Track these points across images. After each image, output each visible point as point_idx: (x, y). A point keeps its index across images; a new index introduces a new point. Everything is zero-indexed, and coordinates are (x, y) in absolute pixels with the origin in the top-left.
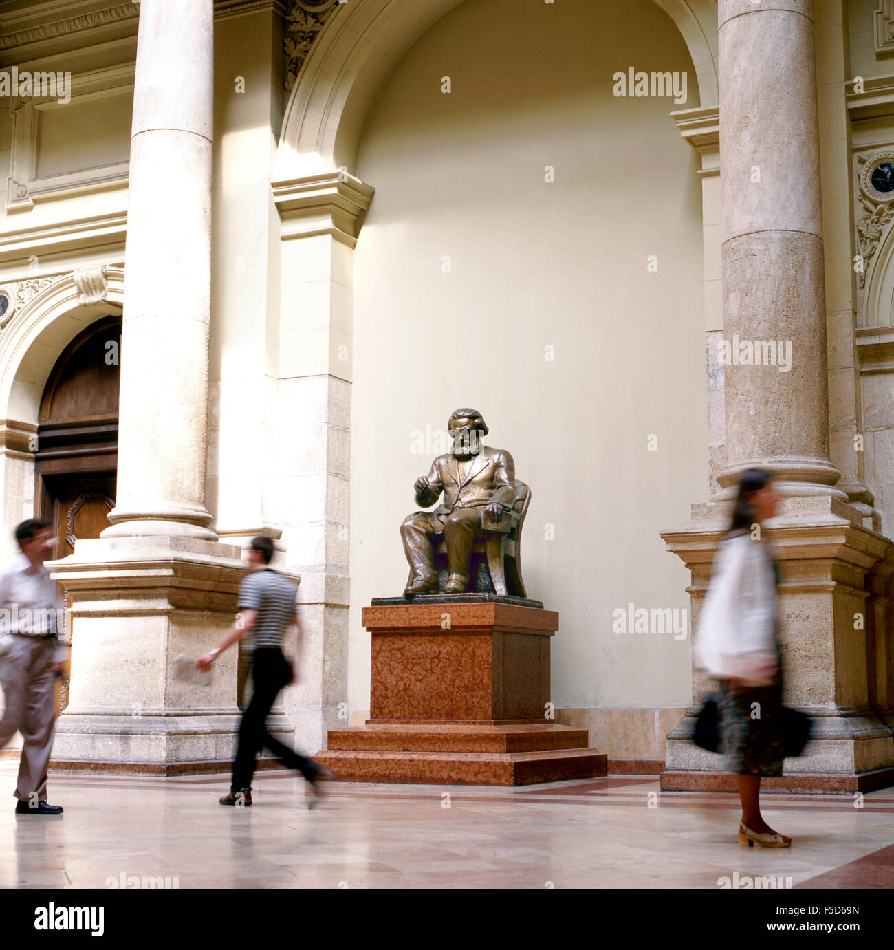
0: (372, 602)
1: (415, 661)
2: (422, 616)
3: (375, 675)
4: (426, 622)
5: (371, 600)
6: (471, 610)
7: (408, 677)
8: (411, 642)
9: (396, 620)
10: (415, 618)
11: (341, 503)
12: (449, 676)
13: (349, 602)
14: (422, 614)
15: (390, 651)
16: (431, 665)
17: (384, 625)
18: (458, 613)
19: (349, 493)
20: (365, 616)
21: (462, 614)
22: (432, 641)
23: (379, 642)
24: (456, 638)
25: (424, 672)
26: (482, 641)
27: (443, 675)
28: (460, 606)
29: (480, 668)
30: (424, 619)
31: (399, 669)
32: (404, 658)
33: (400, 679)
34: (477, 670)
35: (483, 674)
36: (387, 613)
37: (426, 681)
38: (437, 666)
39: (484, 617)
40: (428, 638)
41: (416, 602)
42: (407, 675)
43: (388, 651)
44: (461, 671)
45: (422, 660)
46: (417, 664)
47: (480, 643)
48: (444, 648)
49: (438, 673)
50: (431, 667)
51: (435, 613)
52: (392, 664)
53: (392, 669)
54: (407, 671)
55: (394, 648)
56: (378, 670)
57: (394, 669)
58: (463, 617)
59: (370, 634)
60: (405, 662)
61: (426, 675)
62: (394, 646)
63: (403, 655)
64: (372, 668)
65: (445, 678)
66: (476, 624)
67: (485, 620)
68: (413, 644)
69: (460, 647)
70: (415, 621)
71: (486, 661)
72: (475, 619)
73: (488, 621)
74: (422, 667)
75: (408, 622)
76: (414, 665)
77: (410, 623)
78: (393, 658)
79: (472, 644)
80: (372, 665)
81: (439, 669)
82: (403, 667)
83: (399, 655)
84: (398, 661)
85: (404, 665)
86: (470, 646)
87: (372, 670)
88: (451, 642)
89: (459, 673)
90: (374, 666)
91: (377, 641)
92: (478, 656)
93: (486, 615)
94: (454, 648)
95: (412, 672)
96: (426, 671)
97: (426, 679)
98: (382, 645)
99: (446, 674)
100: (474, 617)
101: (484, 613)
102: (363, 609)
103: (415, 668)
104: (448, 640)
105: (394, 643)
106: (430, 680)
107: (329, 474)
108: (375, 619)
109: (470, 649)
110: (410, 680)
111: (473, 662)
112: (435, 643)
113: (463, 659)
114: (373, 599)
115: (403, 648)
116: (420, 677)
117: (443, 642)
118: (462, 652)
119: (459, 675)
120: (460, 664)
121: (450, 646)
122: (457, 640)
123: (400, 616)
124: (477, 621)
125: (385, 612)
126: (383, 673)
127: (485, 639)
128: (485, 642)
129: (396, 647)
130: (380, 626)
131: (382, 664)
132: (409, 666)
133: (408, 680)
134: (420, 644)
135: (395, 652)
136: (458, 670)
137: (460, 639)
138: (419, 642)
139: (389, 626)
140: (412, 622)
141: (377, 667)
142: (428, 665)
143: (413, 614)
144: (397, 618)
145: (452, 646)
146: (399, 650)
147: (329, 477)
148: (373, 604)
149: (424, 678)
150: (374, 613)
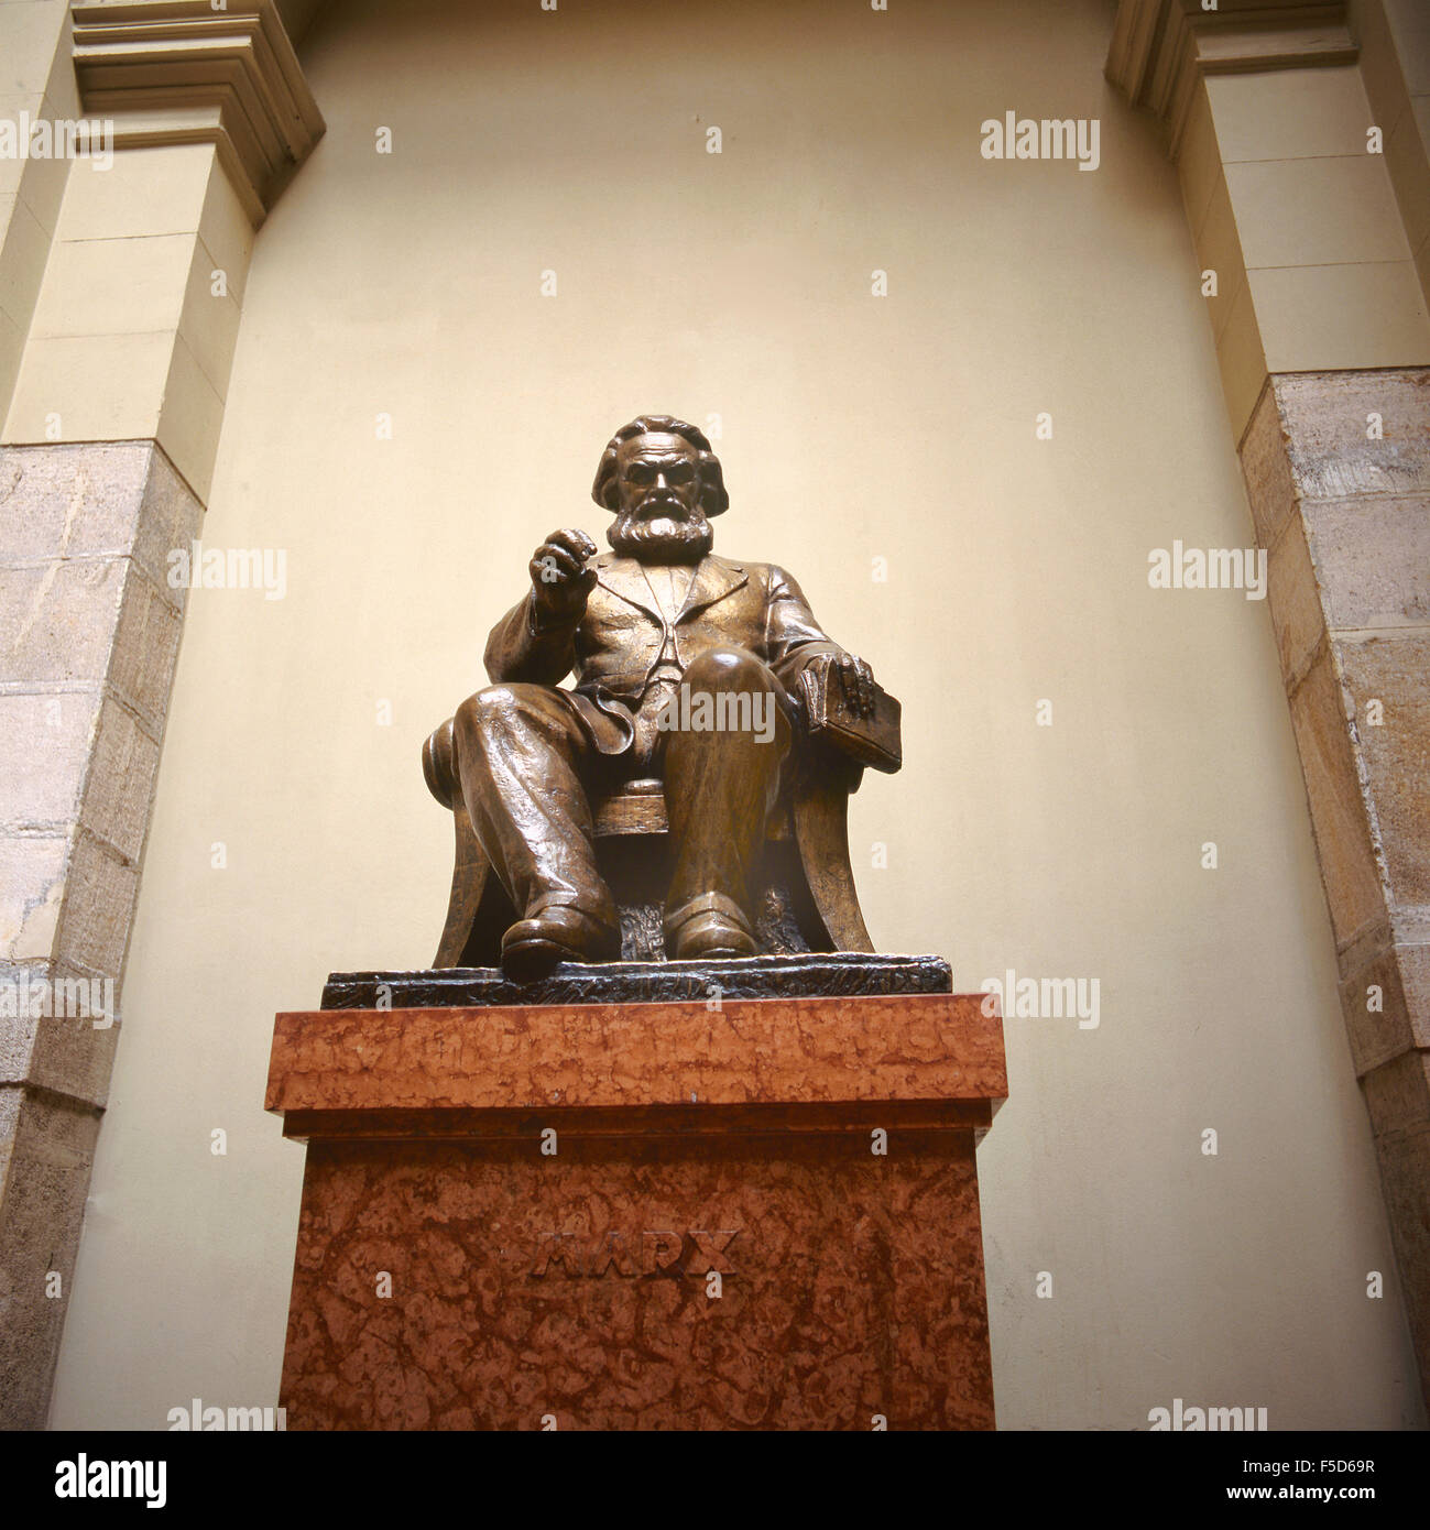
0: (327, 991)
1: (545, 1292)
2: (606, 1058)
3: (307, 1370)
4: (628, 1084)
5: (324, 982)
6: (874, 1023)
7: (499, 1383)
8: (526, 1189)
9: (458, 1075)
10: (564, 1065)
11: (129, 794)
12: (745, 1379)
13: (106, 1094)
14: (605, 1044)
15: (407, 1239)
16: (639, 1319)
17: (391, 1101)
18: (805, 1040)
19: (155, 777)
20: (290, 1054)
21: (830, 1046)
22: (645, 1187)
23: (344, 1191)
24: (778, 1169)
25: (598, 1356)
26: (927, 1185)
27: (710, 1368)
28: (811, 1009)
29: (924, 1331)
30: (616, 1069)
31: (447, 1338)
32: (480, 1276)
33: (452, 1393)
34: (909, 1341)
35: (943, 1367)
36: (409, 1040)
37: (612, 1407)
38: (673, 1318)
39: (947, 1058)
40: (622, 1170)
41: (565, 994)
42: (491, 1369)
43: (394, 1240)
44: (816, 1349)
45: (588, 1287)
46: (556, 1308)
47: (914, 1196)
48: (714, 1223)
49: (680, 1356)
50: (639, 1330)
51: (677, 1040)
52: (410, 1311)
53: (410, 1336)
54: (501, 1346)
55: (430, 1224)
56: (329, 1340)
57: (424, 1335)
58: (835, 1060)
59: (298, 1150)
60: (489, 1296)
61: (607, 1372)
62: (431, 1212)
63: (477, 1258)
64: (295, 1331)
65: (722, 1389)
66: (905, 1093)
67: (956, 1073)
68: (536, 1199)
69: (804, 1217)
70: (566, 1080)
71: (952, 1291)
72: (903, 1071)
73: (972, 1078)
74: (582, 1323)
75: (523, 1085)
76: (538, 1318)
77: (536, 1090)
78: (420, 1274)
79: (869, 1200)
80: (295, 1315)
81: (684, 1335)
82: (475, 1326)
83: (457, 1260)
84: (450, 1291)
85: (480, 1314)
86: (859, 1212)
87: (292, 1338)
88: (751, 1193)
89: (804, 1359)
90: (309, 1320)
91: (338, 1183)
92: (907, 1266)
93: (961, 1053)
94: (768, 1224)
95: (528, 1356)
96: (611, 1346)
97: (609, 1393)
98: (361, 1206)
99: (725, 1368)
100: (893, 1059)
101: (949, 1039)
102: (280, 1017)
103: (545, 1334)
104: (736, 1179)
105: (431, 1197)
106: (632, 1399)
107: (110, 696)
108: (342, 1071)
109: (861, 1229)
110: (511, 1398)
111: (878, 1296)
112: (661, 1198)
113: (824, 1282)
114: (334, 978)
115: (480, 1224)
116: (573, 1384)
117: (705, 1191)
118: (815, 1242)
119: (803, 1373)
120: (804, 1310)
121: (746, 1214)
122: (785, 1183)
123: (479, 1054)
124: (911, 1079)
125: (401, 1035)
126: (357, 1358)
127: (937, 1176)
128: (944, 1190)
129: (444, 1219)
130: (372, 1104)
131: (356, 1307)
132: (509, 1321)
133: (501, 1396)
134: (579, 1202)
135: (433, 1243)
136: (793, 1341)
137: (799, 1176)
138: (569, 1189)
139: (418, 1103)
140: (547, 1085)
141: (322, 1325)
142: (623, 1316)
143: (556, 1047)
144: (467, 1063)
145: (757, 1210)
146: (456, 1232)
147: (111, 703)
148: (331, 998)
149: (594, 1389)
150: (340, 1038)
